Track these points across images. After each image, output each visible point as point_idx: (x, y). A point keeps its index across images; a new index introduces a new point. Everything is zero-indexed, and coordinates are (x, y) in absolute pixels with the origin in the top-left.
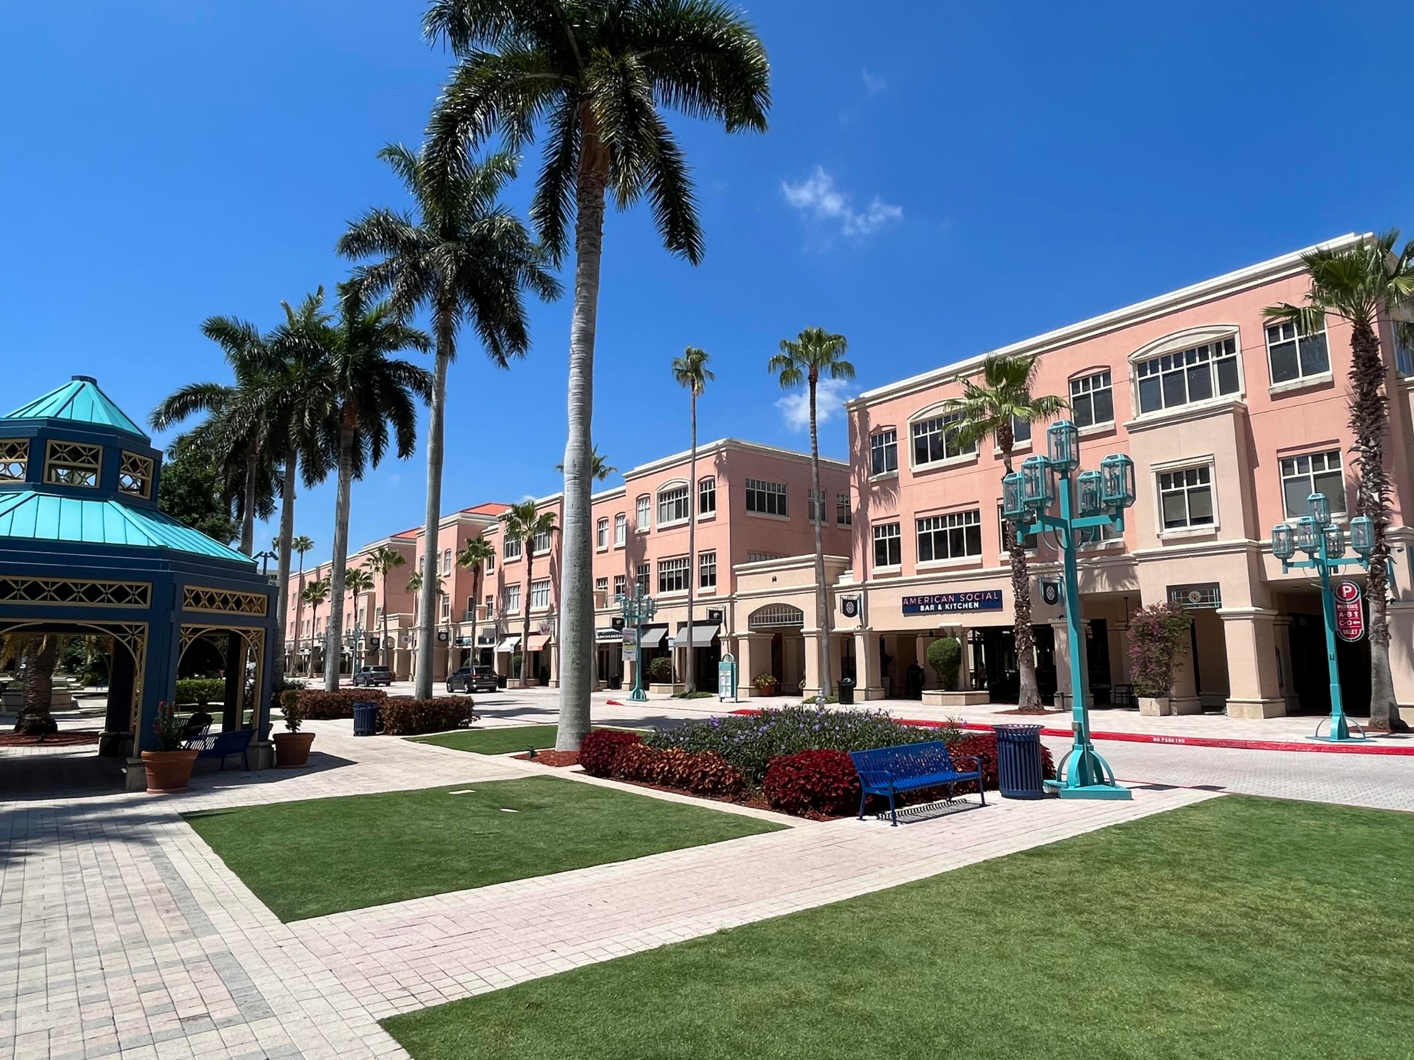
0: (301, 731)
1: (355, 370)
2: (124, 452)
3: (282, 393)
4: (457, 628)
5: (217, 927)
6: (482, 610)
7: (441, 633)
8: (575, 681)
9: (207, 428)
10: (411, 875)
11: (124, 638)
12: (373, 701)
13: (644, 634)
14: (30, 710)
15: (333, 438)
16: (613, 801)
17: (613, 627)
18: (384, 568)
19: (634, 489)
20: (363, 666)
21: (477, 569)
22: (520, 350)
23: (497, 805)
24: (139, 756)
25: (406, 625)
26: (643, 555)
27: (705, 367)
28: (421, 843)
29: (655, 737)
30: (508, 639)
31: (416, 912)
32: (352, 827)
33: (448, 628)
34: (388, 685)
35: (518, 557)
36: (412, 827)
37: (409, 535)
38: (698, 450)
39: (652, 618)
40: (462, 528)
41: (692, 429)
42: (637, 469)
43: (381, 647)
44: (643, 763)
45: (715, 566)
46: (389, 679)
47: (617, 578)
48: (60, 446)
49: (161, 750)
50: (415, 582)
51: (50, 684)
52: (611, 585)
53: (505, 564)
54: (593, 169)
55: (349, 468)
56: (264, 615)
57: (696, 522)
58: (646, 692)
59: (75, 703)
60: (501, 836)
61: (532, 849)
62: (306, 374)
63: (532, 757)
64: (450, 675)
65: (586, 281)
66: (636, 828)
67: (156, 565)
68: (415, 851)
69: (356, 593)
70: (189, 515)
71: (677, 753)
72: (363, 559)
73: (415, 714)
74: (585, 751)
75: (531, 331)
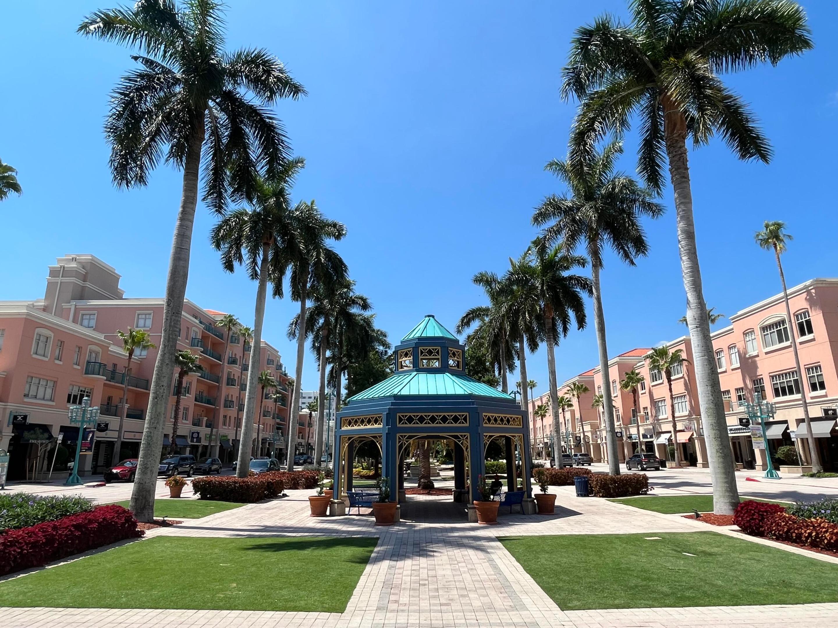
0: (549, 493)
1: (548, 285)
2: (449, 348)
3: (513, 305)
4: (627, 429)
5: (527, 606)
6: (642, 417)
7: (618, 432)
8: (721, 465)
9: (480, 329)
10: (632, 592)
11: (459, 441)
12: (585, 476)
13: (768, 429)
14: (423, 477)
15: (541, 326)
16: (771, 555)
17: (741, 425)
18: (578, 395)
19: (739, 327)
20: (573, 453)
21: (635, 391)
22: (643, 252)
23: (679, 550)
24: (473, 504)
25: (595, 429)
26: (756, 373)
27: (782, 233)
28: (633, 570)
29: (797, 508)
30: (662, 435)
31: (641, 618)
32: (588, 555)
33: (621, 429)
34: (590, 465)
35: (661, 381)
36: (625, 559)
37: (589, 374)
38: (789, 291)
39: (773, 417)
40: (621, 366)
41: (781, 278)
42: (740, 313)
43: (582, 442)
44: (791, 529)
45: (821, 375)
46: (590, 462)
47: (737, 390)
48: (424, 349)
49: (482, 501)
50: (596, 401)
51: (429, 463)
52: (734, 396)
53: (653, 386)
54: (675, 132)
55: (552, 340)
56: (521, 427)
57: (798, 344)
58: (778, 472)
59: (439, 473)
60: (688, 572)
61: (713, 585)
62: (523, 293)
63: (697, 517)
64: (627, 459)
65: (683, 200)
66: (798, 579)
67: (469, 404)
68: (631, 575)
69: (563, 410)
70: (477, 375)
71: (821, 523)
72: (565, 390)
73: (611, 484)
74: (739, 516)
75: (648, 238)
